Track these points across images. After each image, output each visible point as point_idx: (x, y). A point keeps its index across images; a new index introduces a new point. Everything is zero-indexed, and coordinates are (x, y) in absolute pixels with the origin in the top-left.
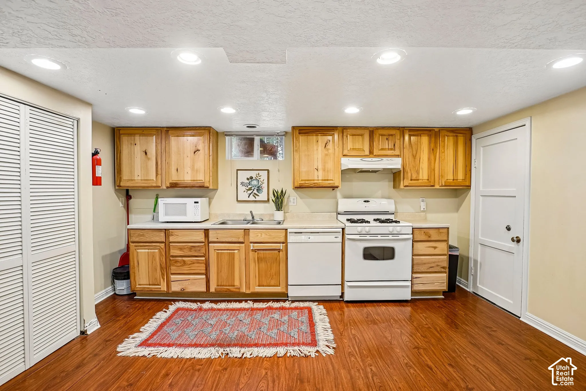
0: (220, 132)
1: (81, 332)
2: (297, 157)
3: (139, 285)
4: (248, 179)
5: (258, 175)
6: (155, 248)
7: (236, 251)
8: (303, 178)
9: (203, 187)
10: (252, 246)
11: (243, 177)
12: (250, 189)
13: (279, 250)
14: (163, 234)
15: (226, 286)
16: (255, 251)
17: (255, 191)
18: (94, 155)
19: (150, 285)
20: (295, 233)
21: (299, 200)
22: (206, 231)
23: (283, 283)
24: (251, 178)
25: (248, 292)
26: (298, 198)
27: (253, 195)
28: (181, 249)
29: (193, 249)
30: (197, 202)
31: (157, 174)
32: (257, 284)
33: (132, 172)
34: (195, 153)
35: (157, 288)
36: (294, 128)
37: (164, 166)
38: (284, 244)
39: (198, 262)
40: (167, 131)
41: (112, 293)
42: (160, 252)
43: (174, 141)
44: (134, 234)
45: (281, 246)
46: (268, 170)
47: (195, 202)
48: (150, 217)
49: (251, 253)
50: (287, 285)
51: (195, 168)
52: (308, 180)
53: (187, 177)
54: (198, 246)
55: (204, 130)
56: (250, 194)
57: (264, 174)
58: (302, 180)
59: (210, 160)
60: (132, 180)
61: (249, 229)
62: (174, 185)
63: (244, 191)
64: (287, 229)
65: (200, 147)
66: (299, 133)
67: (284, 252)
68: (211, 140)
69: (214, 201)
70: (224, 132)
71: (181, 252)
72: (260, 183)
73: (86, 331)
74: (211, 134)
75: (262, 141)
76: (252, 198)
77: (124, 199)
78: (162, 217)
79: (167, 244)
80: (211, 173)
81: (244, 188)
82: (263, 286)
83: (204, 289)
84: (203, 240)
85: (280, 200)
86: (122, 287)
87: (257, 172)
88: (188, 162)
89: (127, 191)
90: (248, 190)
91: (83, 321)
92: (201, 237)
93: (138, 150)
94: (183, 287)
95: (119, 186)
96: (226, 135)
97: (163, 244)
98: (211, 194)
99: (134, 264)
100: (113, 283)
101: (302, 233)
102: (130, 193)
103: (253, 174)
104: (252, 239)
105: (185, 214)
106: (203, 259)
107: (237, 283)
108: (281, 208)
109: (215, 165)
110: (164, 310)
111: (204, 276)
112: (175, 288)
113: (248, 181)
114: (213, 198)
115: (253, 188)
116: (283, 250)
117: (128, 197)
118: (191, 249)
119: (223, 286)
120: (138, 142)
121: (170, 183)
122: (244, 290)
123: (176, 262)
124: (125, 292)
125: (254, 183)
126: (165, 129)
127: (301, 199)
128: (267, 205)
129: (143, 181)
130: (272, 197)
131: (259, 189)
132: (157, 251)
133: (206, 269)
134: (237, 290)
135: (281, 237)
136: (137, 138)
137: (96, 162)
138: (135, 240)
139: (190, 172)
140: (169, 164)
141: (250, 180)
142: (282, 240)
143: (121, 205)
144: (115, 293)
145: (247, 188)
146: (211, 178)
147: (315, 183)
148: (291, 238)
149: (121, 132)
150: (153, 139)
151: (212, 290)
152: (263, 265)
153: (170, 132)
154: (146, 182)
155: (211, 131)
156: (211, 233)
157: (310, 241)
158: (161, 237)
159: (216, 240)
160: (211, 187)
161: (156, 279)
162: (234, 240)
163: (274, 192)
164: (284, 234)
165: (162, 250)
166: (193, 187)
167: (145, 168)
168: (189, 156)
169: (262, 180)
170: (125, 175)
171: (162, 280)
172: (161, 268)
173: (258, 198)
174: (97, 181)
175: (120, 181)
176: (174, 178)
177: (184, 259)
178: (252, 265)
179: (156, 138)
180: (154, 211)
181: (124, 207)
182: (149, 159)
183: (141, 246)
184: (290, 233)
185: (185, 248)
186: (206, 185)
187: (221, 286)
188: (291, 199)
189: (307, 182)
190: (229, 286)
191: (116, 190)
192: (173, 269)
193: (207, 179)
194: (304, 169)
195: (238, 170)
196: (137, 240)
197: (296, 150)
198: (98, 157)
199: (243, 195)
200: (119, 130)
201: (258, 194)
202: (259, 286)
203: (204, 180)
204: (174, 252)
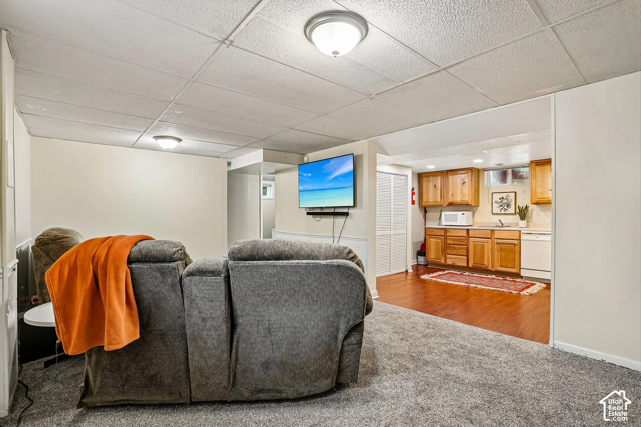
0: (481, 168)
1: (406, 270)
2: (534, 181)
3: (430, 258)
4: (500, 199)
5: (507, 196)
6: (439, 238)
7: (486, 243)
8: (539, 197)
9: (468, 204)
10: (496, 241)
11: (497, 197)
12: (502, 206)
13: (515, 245)
14: (443, 231)
15: (479, 264)
16: (498, 244)
17: (506, 207)
18: (412, 190)
19: (436, 259)
20: (527, 234)
21: (541, 213)
22: (468, 231)
23: (517, 267)
24: (503, 198)
25: (493, 270)
26: (540, 211)
27: (504, 210)
28: (453, 240)
29: (460, 240)
30: (464, 214)
31: (441, 198)
32: (499, 265)
33: (428, 198)
34: (463, 184)
35: (439, 261)
36: (532, 162)
37: (445, 193)
38: (519, 241)
39: (462, 248)
40: (447, 173)
41: (417, 263)
42: (442, 241)
43: (451, 178)
44: (429, 230)
45: (516, 242)
46: (515, 193)
47: (463, 214)
48: (438, 223)
49: (496, 245)
50: (520, 268)
51: (463, 193)
52: (543, 198)
53: (458, 199)
54: (463, 239)
55: (469, 170)
56: (502, 209)
57: (512, 196)
58: (538, 198)
59: (472, 188)
60: (428, 202)
61: (494, 230)
62: (451, 204)
63: (498, 207)
64: (520, 231)
65: (466, 180)
66: (536, 165)
67: (519, 246)
68: (473, 176)
69: (476, 214)
70: (483, 169)
71: (452, 242)
72: (509, 201)
73: (408, 270)
74: (473, 172)
75: (513, 171)
76: (503, 212)
77: (423, 212)
78: (444, 223)
79: (445, 237)
80: (473, 196)
81: (497, 205)
82: (503, 267)
83: (465, 265)
84: (466, 235)
85: (523, 213)
86: (421, 259)
87: (507, 194)
88: (459, 190)
89: (425, 208)
90: (500, 206)
91: (407, 266)
92: (464, 234)
93: (431, 185)
94: (453, 262)
95: (421, 205)
96: (485, 171)
97: (443, 237)
98: (474, 209)
99: (428, 247)
100: (417, 258)
101: (532, 234)
102: (427, 209)
103: (504, 195)
104: (496, 237)
105: (456, 221)
106: (466, 247)
107: (486, 263)
108: (524, 219)
109: (477, 192)
110: (442, 271)
111: (466, 257)
112: (449, 262)
113: (500, 201)
114: (476, 212)
115: (504, 205)
116: (518, 244)
117: (426, 212)
118: (459, 240)
119: (477, 264)
120: (431, 180)
121: (448, 203)
122: (490, 268)
123: (450, 247)
124: (423, 263)
125: (505, 201)
126: (446, 171)
127: (543, 212)
128: (514, 216)
129: (434, 202)
130: (518, 211)
131: (508, 205)
132: (440, 240)
133: (467, 253)
134: (486, 268)
135: (517, 236)
136: (431, 178)
137: (413, 194)
138: (429, 234)
139: (460, 196)
140: (448, 192)
141: (502, 199)
142: (518, 238)
143: (422, 216)
144: (418, 264)
145: (500, 205)
146: (473, 199)
147: (549, 200)
148: (523, 237)
149: (423, 175)
150: (439, 178)
151: (470, 265)
152: (503, 253)
153: (448, 173)
154: (435, 202)
155: (473, 170)
156: (470, 231)
157: (537, 239)
158: (442, 233)
159: (474, 236)
160: (473, 205)
161: (439, 256)
162: (484, 236)
163: (519, 207)
164: (518, 234)
165: (442, 240)
166: (461, 205)
167: (435, 195)
168: (459, 186)
169: (510, 199)
170: (425, 200)
171: (442, 257)
172: (442, 250)
173: (507, 212)
174: (413, 203)
175: (422, 203)
176: (451, 200)
177: (454, 246)
178: (496, 253)
179: (441, 177)
180: (440, 220)
181: (423, 217)
182: (437, 189)
183: (432, 237)
184: (522, 233)
185: (455, 240)
186: (470, 203)
187: (476, 264)
188: (534, 212)
189: (542, 200)
190: (481, 264)
191: (420, 207)
192: (448, 251)
193: (470, 200)
194: (539, 190)
195: (493, 193)
196: (430, 234)
197: (533, 178)
198: (414, 191)
199: (497, 210)
200: (422, 174)
201: (507, 209)
202: (500, 267)
203: (468, 200)
204: (449, 242)
